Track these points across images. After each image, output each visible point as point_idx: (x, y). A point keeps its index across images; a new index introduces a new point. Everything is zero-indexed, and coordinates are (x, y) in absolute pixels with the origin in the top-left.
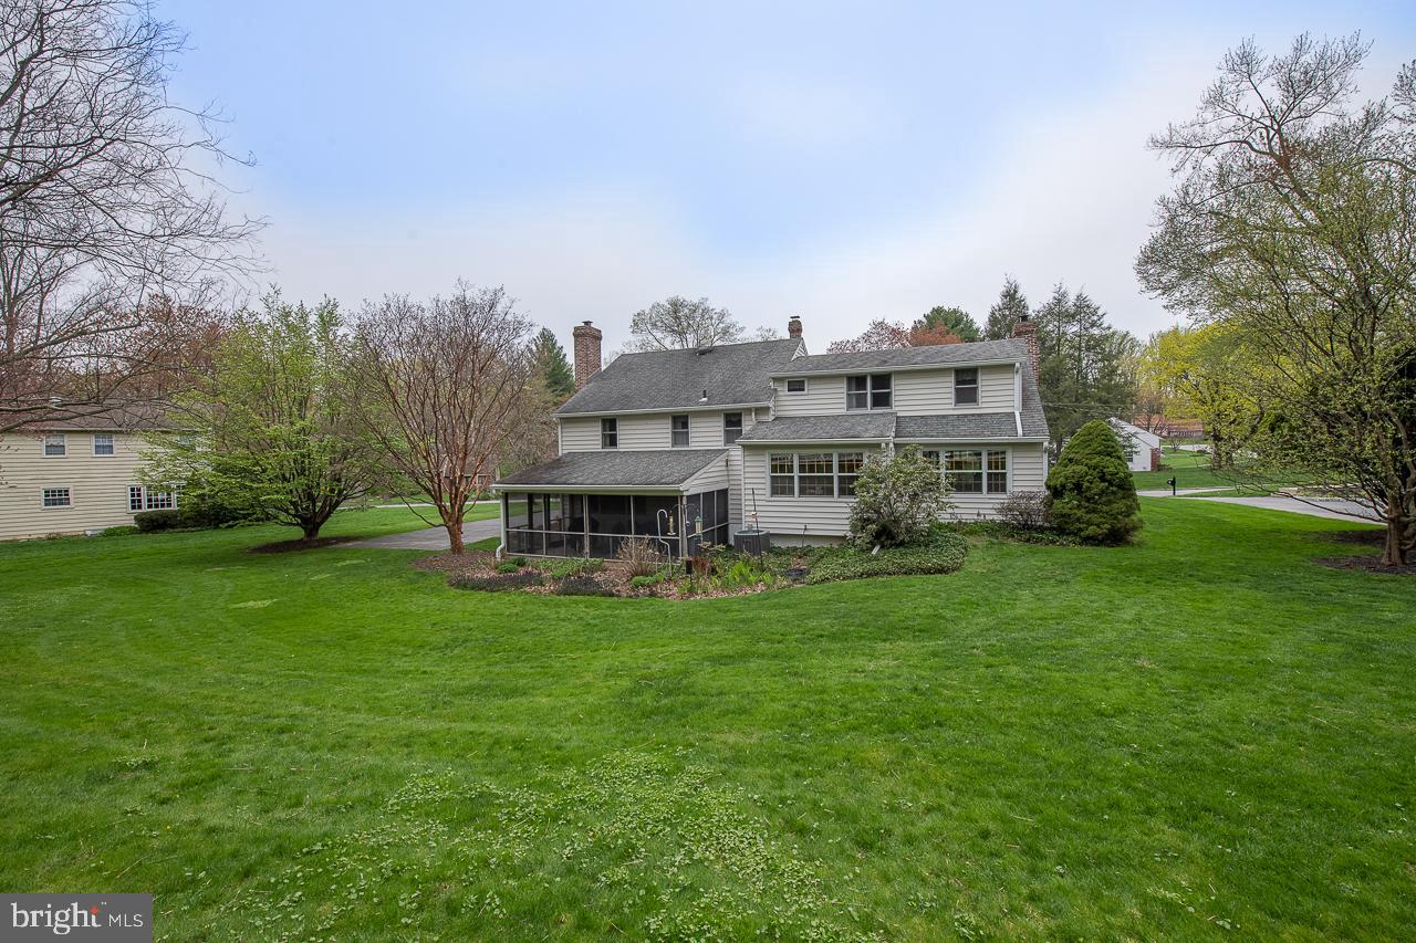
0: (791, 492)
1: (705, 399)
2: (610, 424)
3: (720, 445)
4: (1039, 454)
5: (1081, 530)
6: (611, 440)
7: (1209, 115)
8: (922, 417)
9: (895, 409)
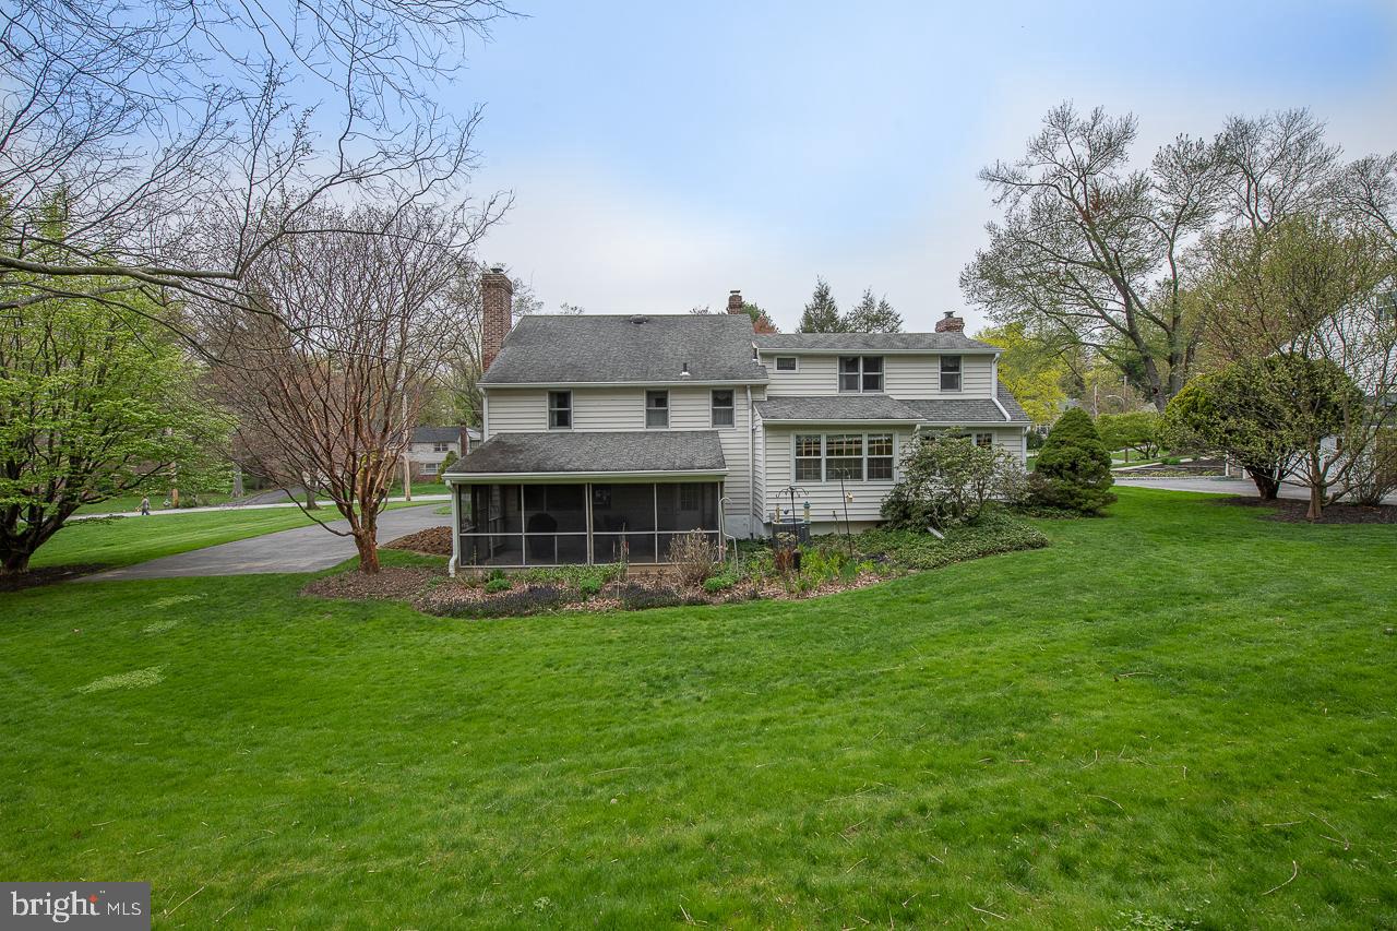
0: (818, 476)
1: (687, 373)
2: (561, 399)
3: (707, 426)
4: (1018, 438)
5: (1081, 504)
6: (562, 419)
7: (1033, 159)
8: (913, 401)
9: (886, 392)
